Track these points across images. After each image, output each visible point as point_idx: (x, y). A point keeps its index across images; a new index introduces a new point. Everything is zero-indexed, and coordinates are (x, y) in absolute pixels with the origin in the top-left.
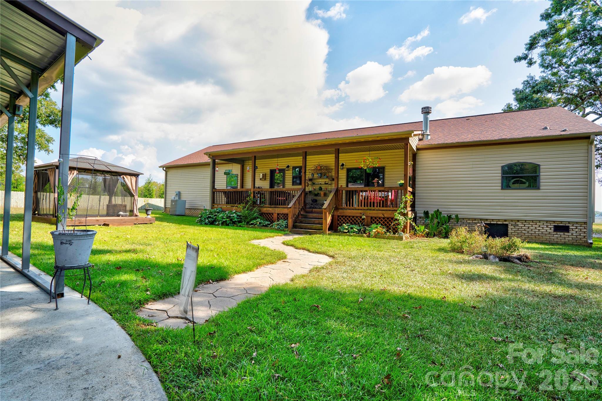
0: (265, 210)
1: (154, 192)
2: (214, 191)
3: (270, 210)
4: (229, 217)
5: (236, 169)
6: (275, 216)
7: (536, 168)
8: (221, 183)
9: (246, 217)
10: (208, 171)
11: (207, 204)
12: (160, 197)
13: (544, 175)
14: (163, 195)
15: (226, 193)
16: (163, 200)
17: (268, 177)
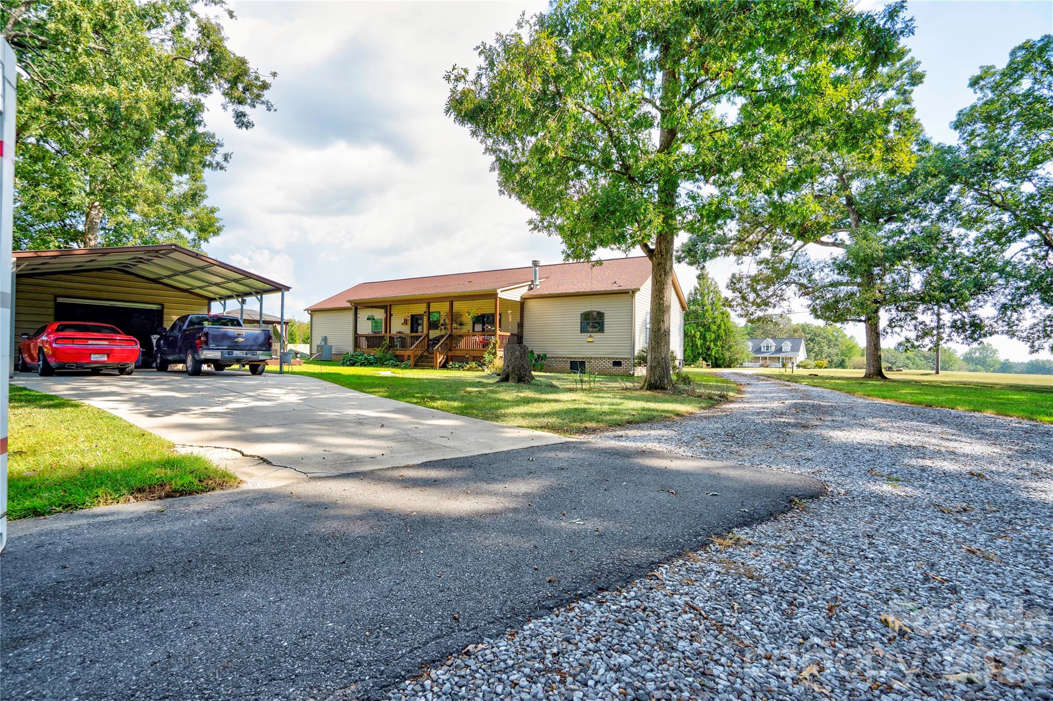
0: (398, 353)
1: (297, 338)
2: (356, 337)
3: (402, 353)
4: (366, 359)
5: (379, 314)
6: (406, 357)
7: (601, 315)
8: (365, 328)
9: (381, 359)
10: (350, 316)
11: (349, 347)
12: (304, 342)
13: (607, 321)
14: (307, 340)
15: (368, 338)
16: (308, 346)
17: (409, 322)
